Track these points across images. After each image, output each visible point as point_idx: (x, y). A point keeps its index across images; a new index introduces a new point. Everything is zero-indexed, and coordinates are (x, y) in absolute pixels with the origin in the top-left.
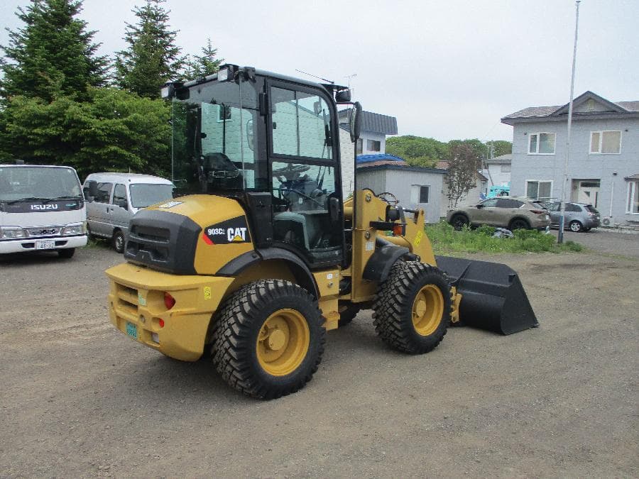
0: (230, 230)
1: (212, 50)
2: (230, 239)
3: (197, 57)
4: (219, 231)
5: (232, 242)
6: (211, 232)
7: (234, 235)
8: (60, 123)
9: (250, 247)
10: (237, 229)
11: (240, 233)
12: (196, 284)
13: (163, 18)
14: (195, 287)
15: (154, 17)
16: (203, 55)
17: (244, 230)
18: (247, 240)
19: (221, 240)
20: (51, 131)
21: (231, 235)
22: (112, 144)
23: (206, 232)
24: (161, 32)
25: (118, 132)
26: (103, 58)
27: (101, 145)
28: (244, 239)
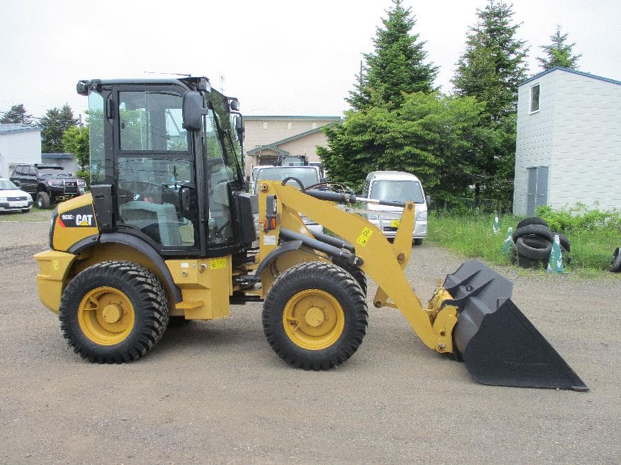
0: (79, 216)
1: (561, 36)
2: (78, 224)
3: (543, 47)
4: (70, 217)
5: (80, 226)
6: (64, 217)
7: (81, 220)
8: (374, 130)
9: (95, 231)
10: (85, 216)
11: (86, 219)
12: (49, 257)
13: (505, 14)
14: (48, 259)
15: (497, 15)
16: (550, 43)
17: (90, 216)
18: (93, 225)
19: (71, 224)
20: (367, 137)
21: (79, 220)
22: (407, 145)
23: (61, 218)
24: (504, 29)
25: (413, 133)
26: (429, 65)
27: (400, 146)
28: (90, 224)
